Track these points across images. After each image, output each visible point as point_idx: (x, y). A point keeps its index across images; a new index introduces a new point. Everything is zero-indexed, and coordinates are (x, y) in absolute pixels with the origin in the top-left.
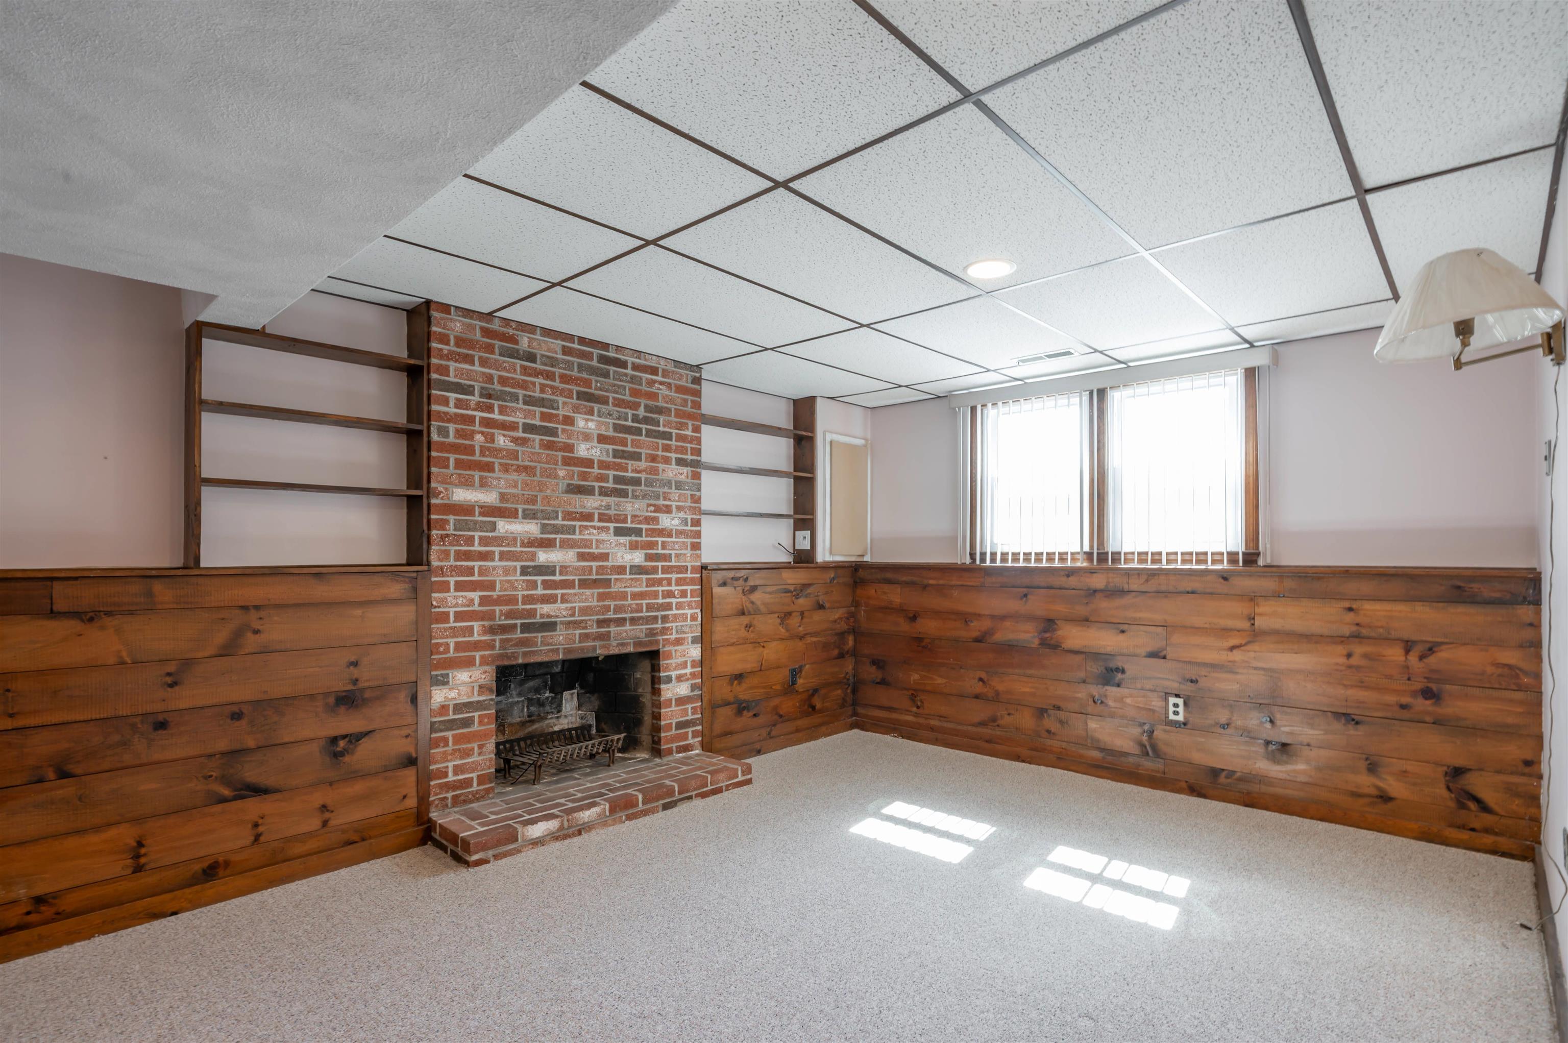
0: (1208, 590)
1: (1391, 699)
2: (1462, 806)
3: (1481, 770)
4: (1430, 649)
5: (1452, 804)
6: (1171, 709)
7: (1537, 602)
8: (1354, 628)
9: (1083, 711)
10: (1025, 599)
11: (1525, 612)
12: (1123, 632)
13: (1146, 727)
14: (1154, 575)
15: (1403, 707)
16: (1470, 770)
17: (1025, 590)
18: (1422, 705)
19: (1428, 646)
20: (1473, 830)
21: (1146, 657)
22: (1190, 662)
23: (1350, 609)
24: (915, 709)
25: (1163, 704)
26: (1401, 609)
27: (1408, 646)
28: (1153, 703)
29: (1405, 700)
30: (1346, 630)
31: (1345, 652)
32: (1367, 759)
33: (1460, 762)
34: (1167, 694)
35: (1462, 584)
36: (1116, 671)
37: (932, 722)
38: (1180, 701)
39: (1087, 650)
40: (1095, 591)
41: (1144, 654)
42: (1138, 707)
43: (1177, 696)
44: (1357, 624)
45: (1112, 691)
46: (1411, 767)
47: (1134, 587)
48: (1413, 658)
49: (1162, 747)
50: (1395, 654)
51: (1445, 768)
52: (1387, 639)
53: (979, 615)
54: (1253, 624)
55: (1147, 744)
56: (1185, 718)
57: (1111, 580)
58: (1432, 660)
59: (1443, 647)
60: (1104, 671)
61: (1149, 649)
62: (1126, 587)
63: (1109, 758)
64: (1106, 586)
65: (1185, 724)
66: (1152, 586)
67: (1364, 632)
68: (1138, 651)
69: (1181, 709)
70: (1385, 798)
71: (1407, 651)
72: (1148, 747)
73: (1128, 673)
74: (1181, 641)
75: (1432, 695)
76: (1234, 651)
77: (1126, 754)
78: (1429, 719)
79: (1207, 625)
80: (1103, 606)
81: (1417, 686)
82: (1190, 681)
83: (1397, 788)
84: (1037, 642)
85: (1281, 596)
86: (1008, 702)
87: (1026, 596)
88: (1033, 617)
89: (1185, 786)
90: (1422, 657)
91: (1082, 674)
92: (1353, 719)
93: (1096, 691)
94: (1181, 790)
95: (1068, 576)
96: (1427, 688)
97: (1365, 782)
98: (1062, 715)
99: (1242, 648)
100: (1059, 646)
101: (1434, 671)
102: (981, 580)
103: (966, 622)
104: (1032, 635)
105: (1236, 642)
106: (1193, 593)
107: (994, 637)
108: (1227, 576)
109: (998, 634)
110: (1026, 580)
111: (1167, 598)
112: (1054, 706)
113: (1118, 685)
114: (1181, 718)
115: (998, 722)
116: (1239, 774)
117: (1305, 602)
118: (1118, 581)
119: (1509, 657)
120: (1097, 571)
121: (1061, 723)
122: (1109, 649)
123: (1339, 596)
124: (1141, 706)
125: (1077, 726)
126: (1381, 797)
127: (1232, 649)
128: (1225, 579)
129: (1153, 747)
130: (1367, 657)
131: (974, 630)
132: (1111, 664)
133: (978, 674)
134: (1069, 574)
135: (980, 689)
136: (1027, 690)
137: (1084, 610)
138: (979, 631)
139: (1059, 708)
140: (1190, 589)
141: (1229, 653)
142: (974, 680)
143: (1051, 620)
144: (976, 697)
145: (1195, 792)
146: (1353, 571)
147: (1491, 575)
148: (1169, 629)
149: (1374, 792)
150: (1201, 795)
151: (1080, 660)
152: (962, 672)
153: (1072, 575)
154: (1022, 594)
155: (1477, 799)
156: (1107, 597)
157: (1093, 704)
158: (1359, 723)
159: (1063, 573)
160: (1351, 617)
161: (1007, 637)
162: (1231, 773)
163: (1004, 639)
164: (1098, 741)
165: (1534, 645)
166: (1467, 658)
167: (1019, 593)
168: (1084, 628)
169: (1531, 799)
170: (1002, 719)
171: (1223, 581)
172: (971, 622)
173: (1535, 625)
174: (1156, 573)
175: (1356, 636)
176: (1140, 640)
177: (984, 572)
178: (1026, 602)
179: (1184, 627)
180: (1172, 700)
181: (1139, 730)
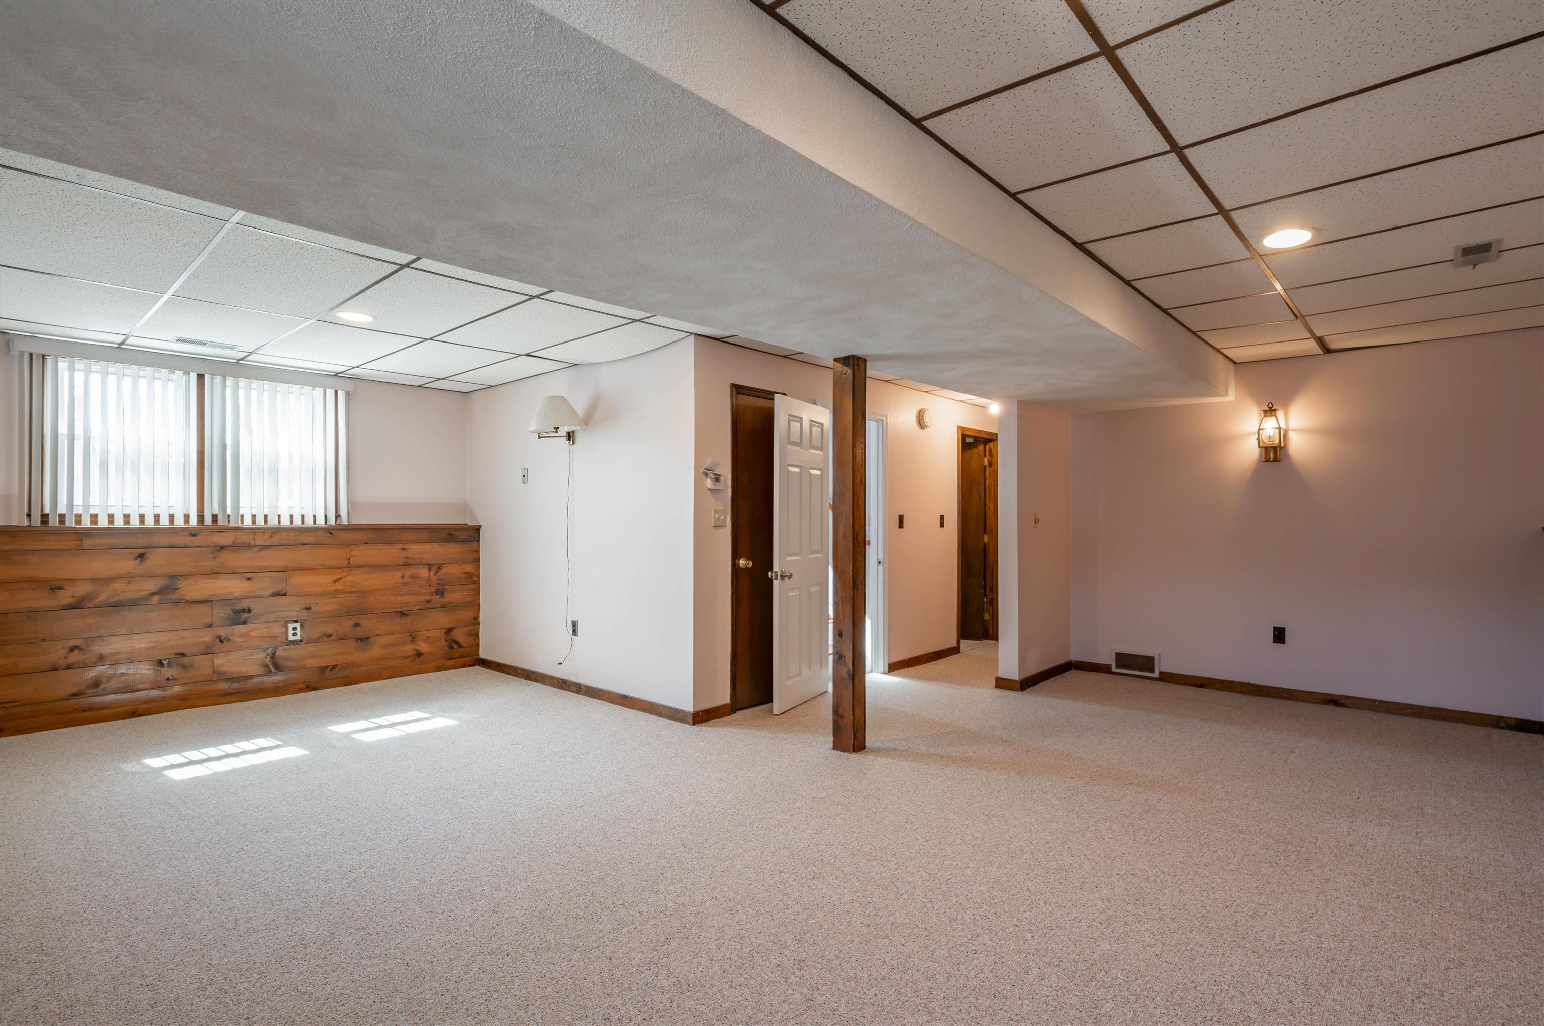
0: (319, 542)
1: (423, 598)
2: (451, 647)
3: (459, 627)
4: (439, 568)
5: (447, 648)
6: (291, 632)
7: (479, 541)
8: (405, 560)
9: (209, 652)
10: (140, 559)
11: (475, 544)
12: (249, 579)
13: (269, 652)
14: (277, 532)
15: (428, 601)
16: (454, 628)
17: (141, 551)
18: (437, 598)
19: (438, 566)
20: (456, 659)
21: (269, 596)
22: (305, 595)
23: (403, 549)
25: (284, 630)
26: (427, 547)
27: (430, 566)
28: (276, 631)
29: (428, 597)
30: (401, 562)
31: (401, 576)
32: (411, 635)
33: (450, 625)
34: (287, 622)
35: (452, 533)
36: (243, 612)
38: (298, 625)
39: (213, 598)
40: (222, 548)
41: (269, 594)
42: (263, 637)
43: (296, 622)
44: (407, 558)
45: (240, 629)
46: (430, 634)
47: (260, 542)
48: (432, 573)
49: (284, 663)
50: (424, 572)
51: (445, 630)
52: (420, 564)
53: (73, 580)
54: (349, 563)
55: (270, 664)
56: (301, 636)
57: (238, 538)
58: (440, 573)
59: (445, 566)
60: (231, 613)
61: (273, 590)
62: (252, 543)
63: (235, 685)
64: (233, 543)
65: (301, 641)
66: (275, 541)
67: (410, 562)
68: (262, 593)
69: (298, 631)
70: (419, 654)
71: (430, 570)
72: (271, 666)
73: (253, 612)
74: (299, 580)
75: (440, 592)
76: (337, 583)
77: (251, 677)
78: (438, 606)
79: (318, 567)
80: (230, 559)
81: (434, 589)
82: (307, 609)
83: (424, 647)
84: (156, 598)
85: (366, 543)
86: (117, 663)
87: (141, 556)
88: (152, 575)
89: (303, 686)
90: (436, 573)
91: (208, 620)
92: (404, 614)
93: (222, 632)
94: (300, 690)
95: (194, 535)
96: (438, 589)
97: (409, 649)
98: (186, 660)
99: (342, 580)
100: (182, 599)
101: (441, 579)
102: (78, 543)
103: (52, 589)
104: (149, 592)
105: (338, 576)
106: (308, 544)
107: (96, 601)
108: (332, 532)
109: (103, 597)
110: (142, 541)
111: (287, 549)
112: (177, 654)
113: (245, 623)
114: (298, 637)
115: (103, 686)
116: (339, 666)
117: (380, 547)
118: (246, 538)
119: (469, 568)
120: (222, 530)
121: (185, 667)
122: (236, 594)
123: (398, 542)
124: (265, 635)
125: (203, 666)
126: (417, 655)
127: (335, 581)
128: (331, 534)
129: (275, 664)
130: (412, 576)
131: (65, 597)
132: (239, 607)
133: (72, 643)
134: (193, 533)
135: (75, 657)
136: (143, 645)
137: (211, 564)
138: (73, 597)
139: (183, 655)
140: (306, 542)
141: (333, 584)
142: (66, 651)
143: (173, 577)
144: (69, 667)
145: (310, 687)
146: (406, 527)
147: (463, 528)
148: (289, 572)
149: (414, 653)
150: (315, 689)
151: (205, 608)
152: (44, 644)
153: (198, 534)
154: (136, 555)
155: (457, 643)
156: (234, 551)
157: (219, 643)
158: (406, 615)
159: (187, 533)
160: (404, 554)
161: (114, 600)
162: (334, 667)
163: (110, 601)
164: (224, 673)
165: (477, 561)
166: (454, 570)
167: (132, 553)
168: (211, 580)
169: (477, 636)
170: (108, 682)
171: (329, 535)
172: (61, 588)
173: (478, 552)
174: (278, 531)
175: (406, 565)
176: (264, 584)
177: (81, 535)
178: (142, 562)
179: (301, 569)
180: (291, 626)
181: (264, 655)
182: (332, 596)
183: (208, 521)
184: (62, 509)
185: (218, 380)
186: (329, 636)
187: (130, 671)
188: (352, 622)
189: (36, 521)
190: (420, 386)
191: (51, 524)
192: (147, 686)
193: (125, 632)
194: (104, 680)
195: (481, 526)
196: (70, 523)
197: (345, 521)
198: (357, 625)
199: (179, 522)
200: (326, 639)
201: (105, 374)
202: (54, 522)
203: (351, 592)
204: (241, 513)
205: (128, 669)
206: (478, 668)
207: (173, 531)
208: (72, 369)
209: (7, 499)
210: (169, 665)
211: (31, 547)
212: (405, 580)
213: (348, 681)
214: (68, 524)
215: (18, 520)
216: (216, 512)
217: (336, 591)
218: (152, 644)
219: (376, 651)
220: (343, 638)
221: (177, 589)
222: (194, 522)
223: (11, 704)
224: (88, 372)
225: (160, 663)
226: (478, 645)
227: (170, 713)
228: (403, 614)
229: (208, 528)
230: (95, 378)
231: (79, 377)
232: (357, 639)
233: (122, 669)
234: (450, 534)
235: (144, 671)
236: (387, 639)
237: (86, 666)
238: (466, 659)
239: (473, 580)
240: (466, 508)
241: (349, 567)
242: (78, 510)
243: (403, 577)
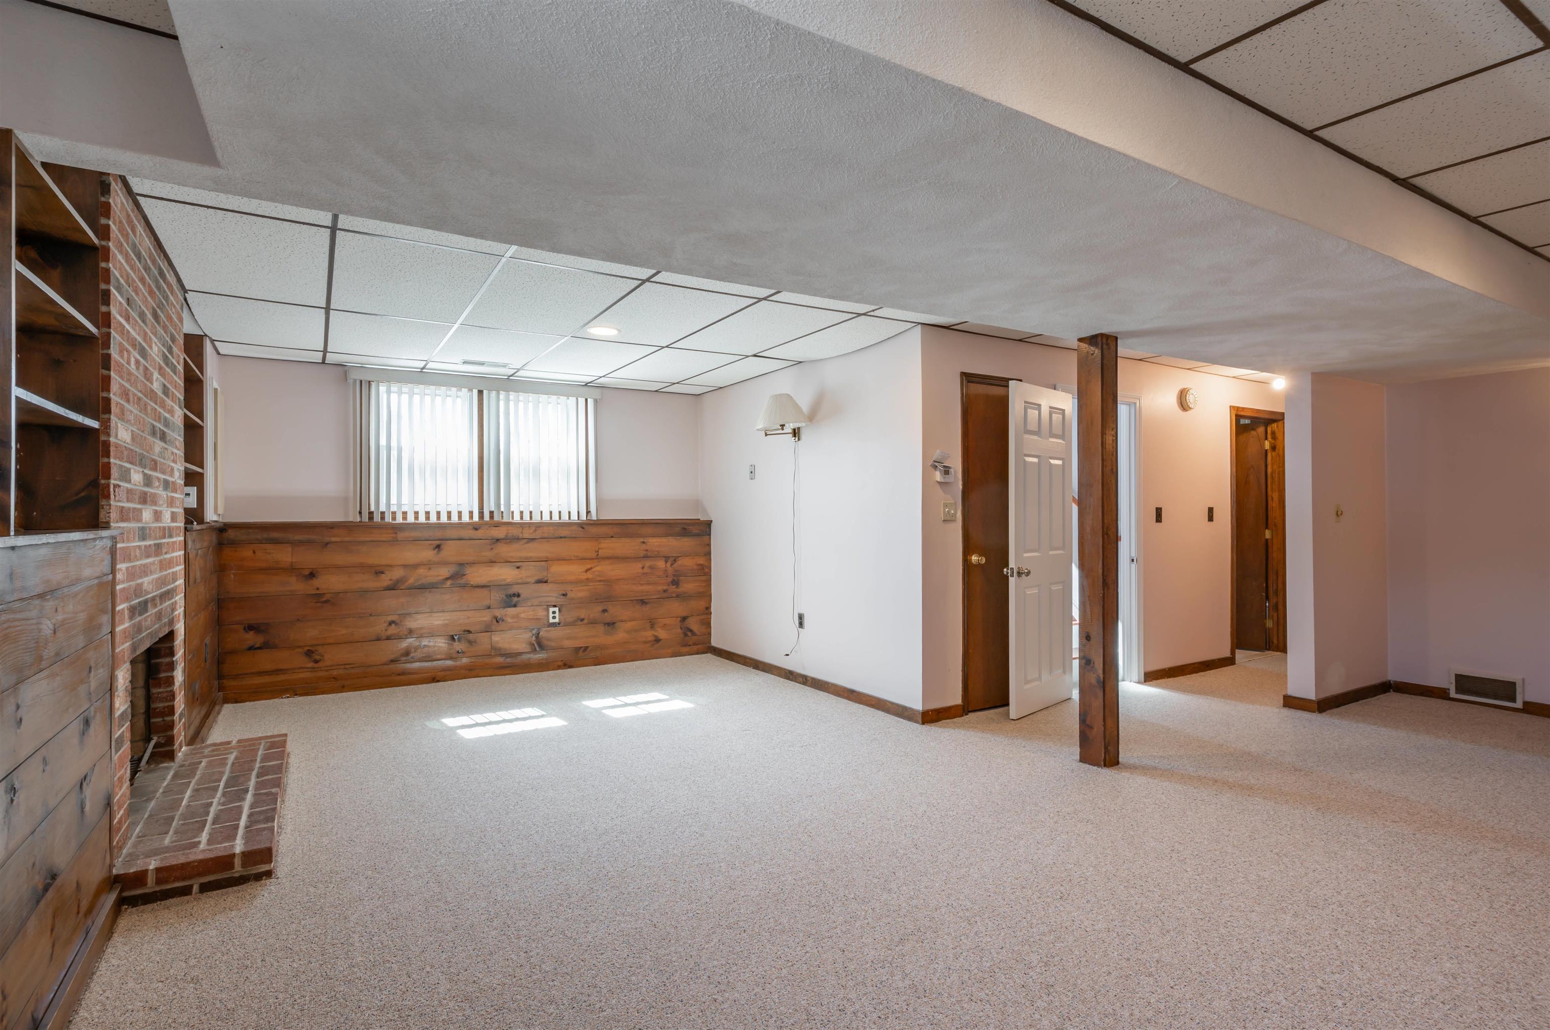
0: (573, 536)
1: (660, 588)
2: (686, 635)
3: (692, 616)
4: (675, 560)
5: (682, 636)
6: (551, 615)
7: (710, 535)
8: (645, 553)
9: (489, 630)
10: (437, 549)
11: (706, 538)
12: (518, 568)
13: (534, 632)
14: (540, 527)
15: (665, 591)
16: (688, 617)
17: (438, 542)
18: (673, 588)
19: (673, 559)
20: (690, 645)
21: (534, 583)
22: (562, 583)
23: (644, 542)
24: (311, 665)
25: (545, 613)
26: (663, 541)
27: (666, 558)
28: (539, 614)
29: (665, 587)
30: (642, 554)
31: (641, 566)
32: (650, 622)
33: (684, 614)
34: (549, 606)
35: (686, 527)
36: (514, 596)
37: (335, 673)
38: (556, 609)
39: (491, 584)
40: (498, 540)
41: (533, 581)
42: (529, 618)
43: (555, 606)
44: (647, 550)
45: (512, 611)
46: (667, 621)
47: (526, 536)
48: (669, 564)
49: (546, 643)
50: (661, 564)
51: (680, 619)
52: (657, 556)
53: (391, 566)
54: (598, 555)
55: (535, 643)
56: (559, 619)
57: (510, 531)
58: (675, 565)
59: (680, 558)
60: (504, 597)
61: (536, 578)
62: (521, 536)
63: (509, 660)
64: (506, 536)
65: (559, 624)
66: (538, 534)
67: (649, 554)
68: (529, 580)
69: (557, 615)
70: (657, 640)
71: (666, 562)
72: (536, 645)
73: (522, 596)
74: (558, 569)
75: (676, 583)
76: (588, 573)
77: (521, 654)
78: (674, 595)
79: (573, 558)
80: (504, 550)
81: (670, 579)
82: (564, 595)
83: (662, 634)
84: (449, 583)
85: (612, 537)
86: (421, 636)
87: (438, 547)
88: (445, 563)
89: (560, 663)
90: (672, 565)
91: (487, 603)
92: (645, 602)
93: (499, 613)
94: (559, 668)
95: (476, 529)
96: (674, 580)
97: (649, 634)
98: (471, 636)
99: (592, 570)
100: (468, 584)
101: (676, 571)
102: (394, 535)
103: (376, 573)
104: (445, 577)
105: (589, 566)
106: (565, 537)
107: (406, 584)
108: (584, 526)
109: (411, 581)
110: (439, 534)
111: (548, 541)
112: (465, 631)
113: (515, 606)
114: (557, 620)
115: (412, 655)
116: (590, 648)
117: (623, 540)
118: (515, 532)
119: (701, 561)
120: (498, 525)
121: (470, 642)
122: (508, 581)
123: (640, 536)
124: (530, 617)
125: (484, 642)
126: (656, 640)
127: (587, 571)
128: (583, 528)
129: (539, 644)
130: (651, 567)
131: (385, 580)
132: (511, 592)
133: (390, 618)
134: (476, 527)
135: (393, 630)
136: (440, 622)
137: (488, 554)
138: (390, 580)
139: (469, 632)
140: (562, 535)
141: (584, 573)
142: (386, 624)
143: (461, 565)
144: (388, 638)
145: (567, 665)
146: (646, 522)
147: (696, 522)
148: (550, 562)
149: (652, 638)
150: (571, 667)
151: (485, 592)
152: (372, 618)
153: (480, 528)
154: (435, 546)
155: (691, 631)
156: (506, 543)
157: (496, 623)
158: (646, 603)
159: (471, 527)
160: (644, 547)
161: (420, 583)
162: (586, 648)
163: (417, 584)
164: (500, 649)
165: (708, 554)
166: (687, 563)
167: (431, 544)
168: (489, 568)
169: (708, 625)
170: (415, 651)
171: (581, 529)
172: (382, 573)
173: (709, 545)
174: (540, 525)
175: (646, 557)
176: (530, 572)
177: (396, 528)
178: (439, 551)
179: (558, 560)
180: (551, 610)
181: (530, 634)
182: (583, 584)
183: (487, 517)
184: (383, 508)
185: (494, 394)
186: (582, 620)
187: (431, 644)
188: (600, 608)
189: (366, 518)
190: (656, 391)
191: (375, 520)
192: (444, 657)
193: (428, 611)
194: (413, 650)
195: (712, 521)
196: (388, 519)
197: (594, 516)
198: (605, 611)
199: (466, 518)
200: (580, 623)
201: (411, 395)
202: (377, 518)
203: (600, 581)
204: (512, 510)
205: (430, 641)
206: (709, 655)
207: (461, 526)
208: (389, 392)
209: (346, 499)
210: (459, 640)
211: (362, 539)
212: (646, 570)
213: (598, 662)
214: (386, 520)
215: (354, 517)
216: (493, 509)
217: (587, 579)
218: (447, 622)
219: (620, 635)
220: (593, 622)
221: (465, 575)
222: (476, 518)
223: (350, 666)
224: (400, 393)
225: (452, 638)
226: (710, 634)
227: (459, 681)
228: (643, 602)
229: (486, 523)
230: (405, 398)
231: (394, 397)
232: (605, 624)
233: (425, 642)
234: (684, 529)
235: (440, 644)
236: (629, 625)
237: (400, 638)
238: (700, 646)
239: (704, 572)
240: (698, 504)
241: (599, 558)
242: (394, 509)
243: (643, 568)
